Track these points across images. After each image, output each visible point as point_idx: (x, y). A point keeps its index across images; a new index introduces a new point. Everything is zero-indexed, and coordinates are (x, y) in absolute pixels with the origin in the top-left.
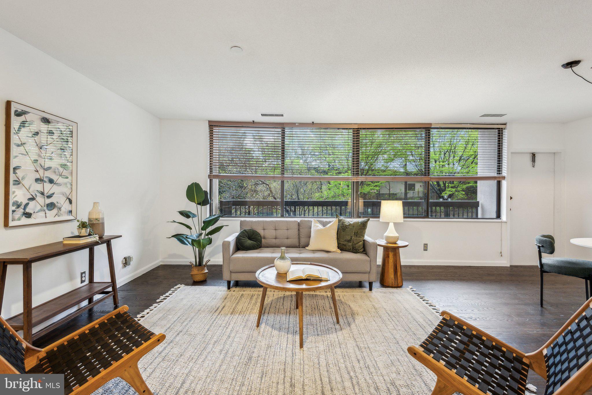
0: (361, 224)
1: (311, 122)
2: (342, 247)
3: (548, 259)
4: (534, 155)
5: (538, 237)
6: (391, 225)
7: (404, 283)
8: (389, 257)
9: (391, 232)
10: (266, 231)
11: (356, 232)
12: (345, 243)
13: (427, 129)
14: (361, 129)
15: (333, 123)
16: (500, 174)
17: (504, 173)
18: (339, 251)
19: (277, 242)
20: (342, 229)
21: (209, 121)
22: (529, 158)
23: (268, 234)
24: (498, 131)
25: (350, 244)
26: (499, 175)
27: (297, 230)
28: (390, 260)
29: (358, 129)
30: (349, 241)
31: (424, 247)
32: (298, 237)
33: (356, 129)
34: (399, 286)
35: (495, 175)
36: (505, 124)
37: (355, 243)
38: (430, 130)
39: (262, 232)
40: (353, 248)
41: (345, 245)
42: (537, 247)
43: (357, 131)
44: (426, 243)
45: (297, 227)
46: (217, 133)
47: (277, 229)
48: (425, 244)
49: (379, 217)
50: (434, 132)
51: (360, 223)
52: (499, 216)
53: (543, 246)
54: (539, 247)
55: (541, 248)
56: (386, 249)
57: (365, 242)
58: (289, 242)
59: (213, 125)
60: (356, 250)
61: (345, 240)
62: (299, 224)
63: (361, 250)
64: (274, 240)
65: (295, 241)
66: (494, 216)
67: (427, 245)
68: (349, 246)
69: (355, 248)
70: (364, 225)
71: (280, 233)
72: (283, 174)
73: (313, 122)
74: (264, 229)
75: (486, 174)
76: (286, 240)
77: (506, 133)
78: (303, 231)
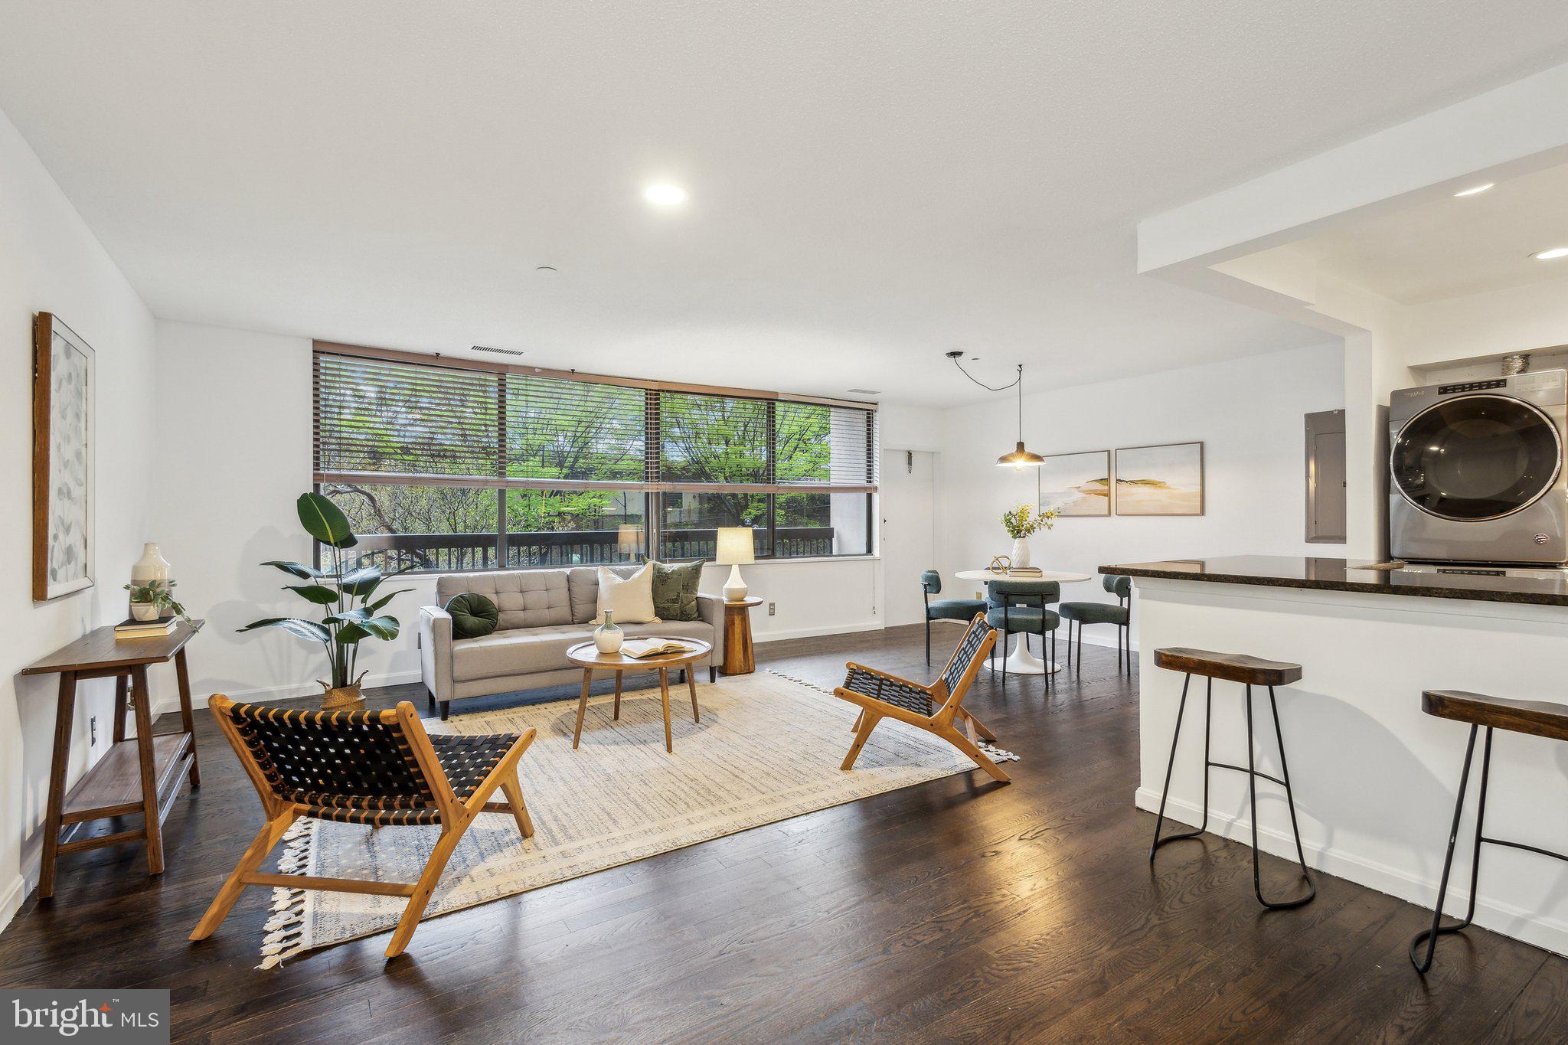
0: (693, 569)
1: (568, 368)
2: (663, 613)
3: (936, 601)
4: (910, 454)
5: (924, 573)
6: (735, 569)
7: (756, 667)
8: (734, 624)
9: (735, 581)
10: (501, 595)
11: (686, 584)
12: (666, 605)
13: (769, 402)
14: (663, 391)
15: (615, 375)
16: (870, 482)
17: (876, 482)
18: (658, 620)
19: (530, 616)
20: (660, 580)
21: (315, 342)
22: (904, 458)
23: (509, 602)
24: (867, 414)
25: (677, 606)
26: (869, 485)
27: (566, 590)
28: (736, 629)
29: (658, 390)
30: (675, 601)
31: (770, 609)
32: (569, 604)
33: (655, 390)
34: (749, 671)
35: (863, 482)
36: (876, 404)
37: (685, 603)
38: (774, 404)
39: (493, 598)
40: (682, 612)
41: (667, 609)
42: (922, 587)
43: (656, 394)
44: (771, 601)
45: (565, 584)
46: (336, 372)
47: (524, 589)
48: (771, 604)
49: (714, 560)
50: (780, 408)
51: (690, 569)
52: (869, 550)
53: (929, 584)
54: (925, 586)
55: (928, 587)
56: (730, 610)
57: (700, 600)
58: (553, 614)
59: (321, 349)
60: (687, 615)
61: (668, 600)
62: (569, 579)
63: (696, 615)
64: (521, 614)
65: (563, 612)
66: (864, 550)
67: (774, 604)
68: (675, 610)
69: (685, 611)
70: (697, 571)
71: (532, 598)
72: (502, 474)
73: (573, 370)
74: (497, 593)
75: (851, 481)
76: (547, 611)
77: (878, 419)
78: (581, 592)
